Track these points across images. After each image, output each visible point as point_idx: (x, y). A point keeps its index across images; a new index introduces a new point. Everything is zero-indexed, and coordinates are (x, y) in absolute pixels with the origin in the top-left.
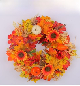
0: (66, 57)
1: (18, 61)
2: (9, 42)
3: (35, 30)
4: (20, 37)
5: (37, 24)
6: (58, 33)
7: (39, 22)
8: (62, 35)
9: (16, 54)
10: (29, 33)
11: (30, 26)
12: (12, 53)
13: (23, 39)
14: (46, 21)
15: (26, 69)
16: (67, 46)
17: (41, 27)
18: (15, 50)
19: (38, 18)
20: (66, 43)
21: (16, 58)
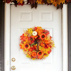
0: (49, 47)
1: (25, 49)
2: (21, 40)
3: (34, 33)
4: (27, 37)
5: (35, 31)
6: (45, 35)
7: (36, 30)
8: (47, 36)
9: (24, 45)
10: (31, 35)
11: (31, 32)
12: (22, 45)
13: (28, 38)
14: (40, 29)
15: (29, 53)
16: (50, 42)
17: (37, 32)
18: (24, 44)
19: (36, 28)
20: (49, 40)
21: (24, 48)
